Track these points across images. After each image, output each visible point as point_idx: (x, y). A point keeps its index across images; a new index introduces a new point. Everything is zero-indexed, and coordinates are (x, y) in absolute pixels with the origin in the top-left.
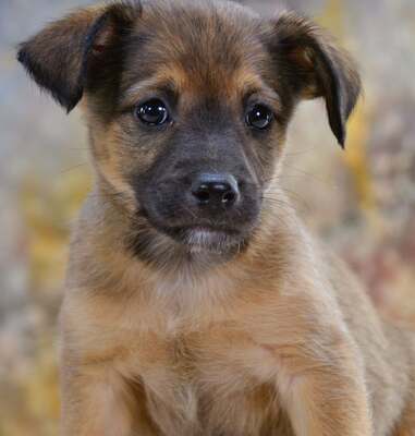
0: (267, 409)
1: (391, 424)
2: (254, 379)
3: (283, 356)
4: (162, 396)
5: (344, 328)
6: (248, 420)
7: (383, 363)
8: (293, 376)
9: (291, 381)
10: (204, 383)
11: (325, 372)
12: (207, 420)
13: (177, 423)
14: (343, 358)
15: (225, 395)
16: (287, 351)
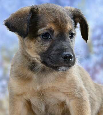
0: (63, 108)
1: (97, 111)
2: (60, 101)
3: (67, 95)
4: (35, 105)
5: (83, 87)
6: (58, 111)
7: (94, 95)
8: (70, 100)
9: (70, 101)
10: (47, 102)
11: (78, 99)
12: (48, 112)
13: (39, 112)
14: (83, 95)
15: (52, 105)
16: (69, 93)
